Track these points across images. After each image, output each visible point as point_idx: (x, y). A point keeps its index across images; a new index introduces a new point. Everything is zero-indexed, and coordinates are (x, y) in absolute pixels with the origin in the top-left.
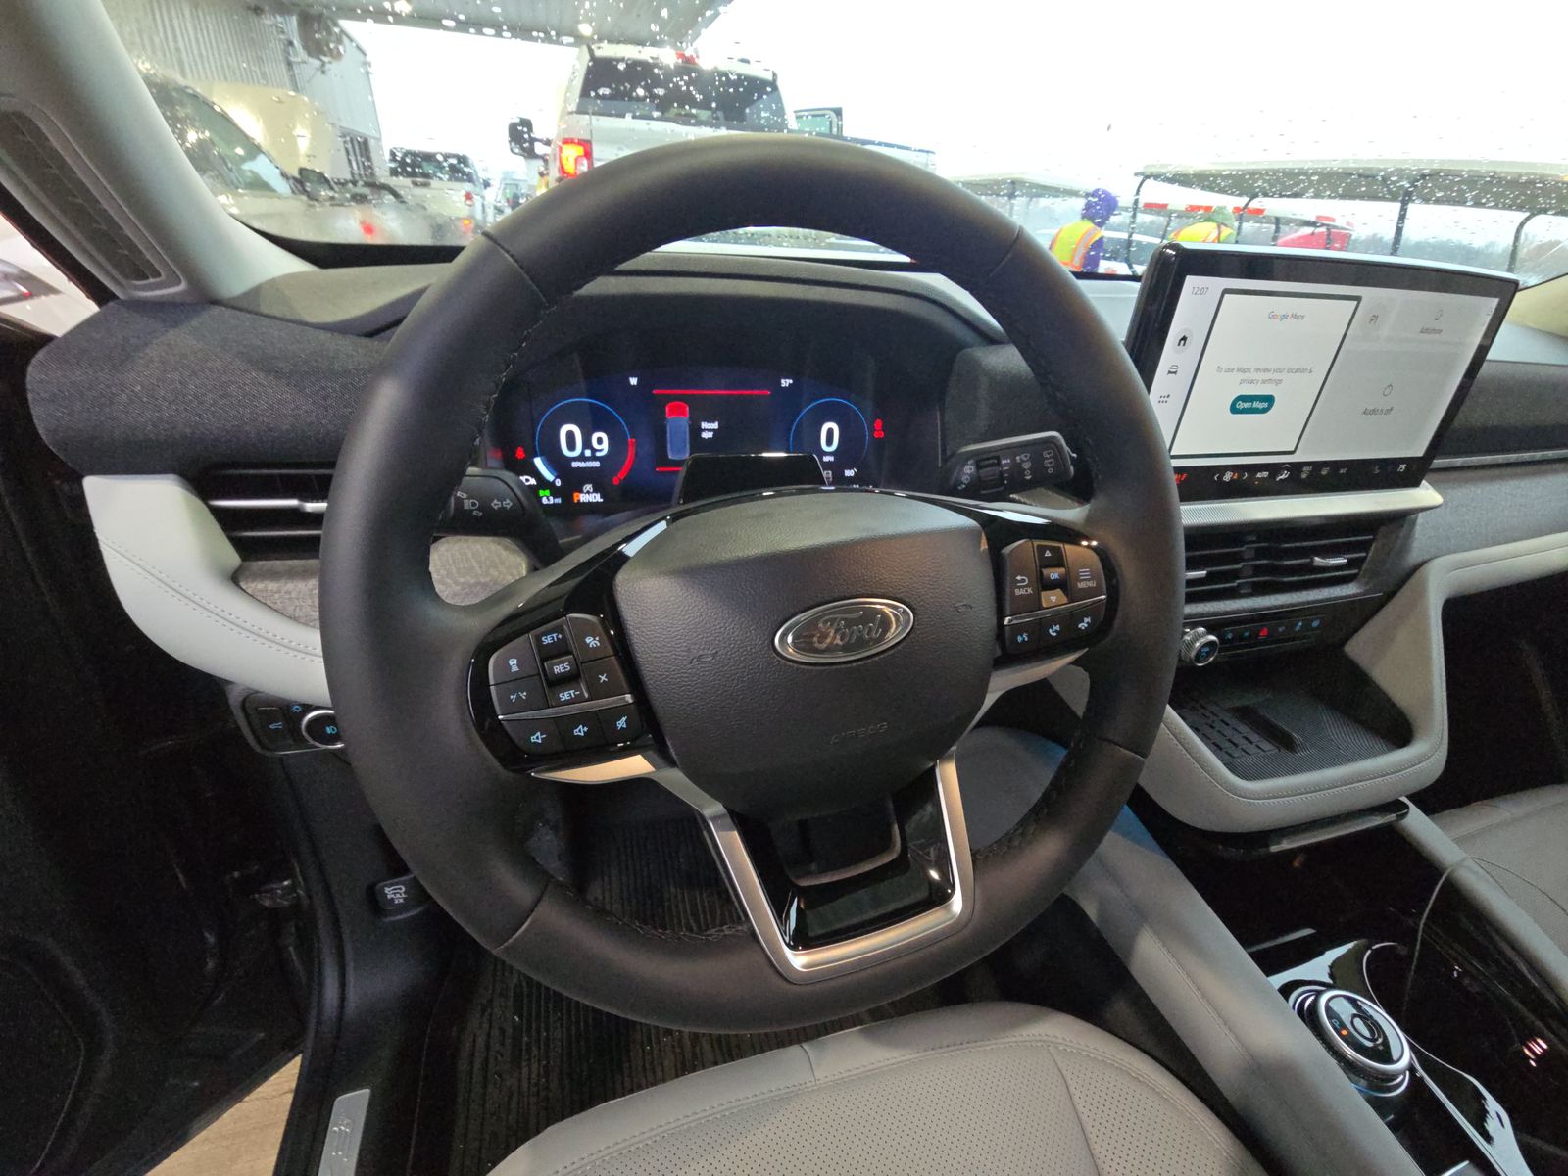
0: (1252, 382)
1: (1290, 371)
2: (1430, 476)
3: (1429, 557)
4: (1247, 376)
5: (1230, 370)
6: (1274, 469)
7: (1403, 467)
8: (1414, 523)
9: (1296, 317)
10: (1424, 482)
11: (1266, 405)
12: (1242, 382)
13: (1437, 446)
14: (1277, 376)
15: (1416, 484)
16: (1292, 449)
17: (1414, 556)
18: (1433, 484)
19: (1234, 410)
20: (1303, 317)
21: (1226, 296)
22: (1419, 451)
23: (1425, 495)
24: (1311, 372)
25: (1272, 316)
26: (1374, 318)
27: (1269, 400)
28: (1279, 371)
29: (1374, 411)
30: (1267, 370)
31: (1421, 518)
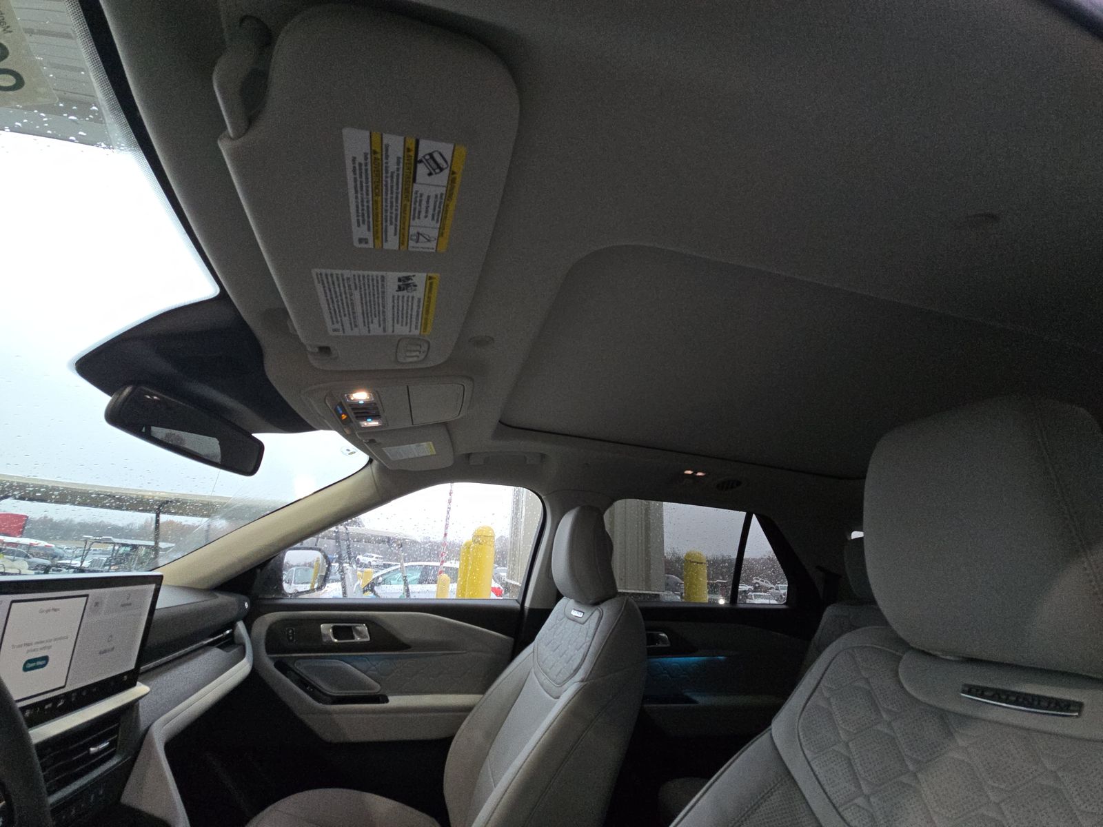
0: (34, 650)
1: (55, 639)
2: (140, 678)
3: (150, 723)
4: (29, 648)
5: (20, 646)
6: (55, 700)
7: (125, 677)
8: (138, 707)
9: (55, 610)
10: (138, 683)
11: (44, 662)
12: (28, 651)
13: (141, 660)
14: (48, 644)
15: (134, 685)
16: (63, 684)
17: (143, 727)
18: (144, 682)
19: (25, 669)
20: (59, 610)
21: (14, 604)
22: (132, 666)
23: (140, 689)
24: (67, 638)
25: (41, 611)
26: (97, 604)
27: (46, 659)
28: (50, 641)
29: (105, 652)
30: (42, 642)
31: (141, 703)
